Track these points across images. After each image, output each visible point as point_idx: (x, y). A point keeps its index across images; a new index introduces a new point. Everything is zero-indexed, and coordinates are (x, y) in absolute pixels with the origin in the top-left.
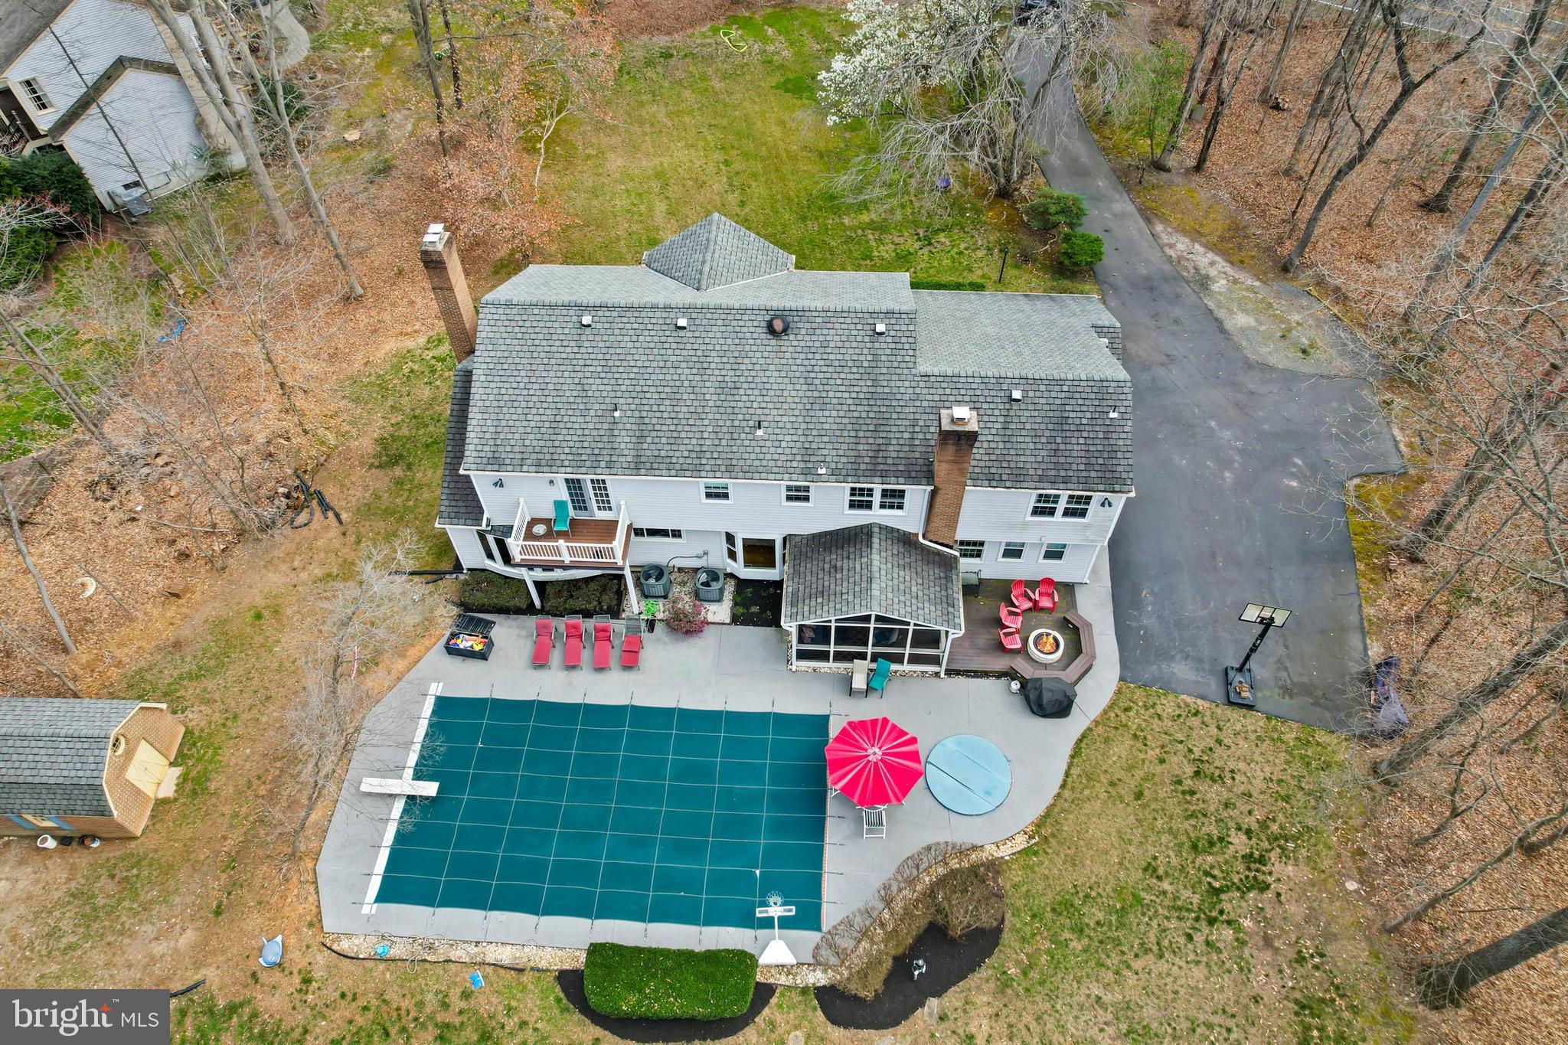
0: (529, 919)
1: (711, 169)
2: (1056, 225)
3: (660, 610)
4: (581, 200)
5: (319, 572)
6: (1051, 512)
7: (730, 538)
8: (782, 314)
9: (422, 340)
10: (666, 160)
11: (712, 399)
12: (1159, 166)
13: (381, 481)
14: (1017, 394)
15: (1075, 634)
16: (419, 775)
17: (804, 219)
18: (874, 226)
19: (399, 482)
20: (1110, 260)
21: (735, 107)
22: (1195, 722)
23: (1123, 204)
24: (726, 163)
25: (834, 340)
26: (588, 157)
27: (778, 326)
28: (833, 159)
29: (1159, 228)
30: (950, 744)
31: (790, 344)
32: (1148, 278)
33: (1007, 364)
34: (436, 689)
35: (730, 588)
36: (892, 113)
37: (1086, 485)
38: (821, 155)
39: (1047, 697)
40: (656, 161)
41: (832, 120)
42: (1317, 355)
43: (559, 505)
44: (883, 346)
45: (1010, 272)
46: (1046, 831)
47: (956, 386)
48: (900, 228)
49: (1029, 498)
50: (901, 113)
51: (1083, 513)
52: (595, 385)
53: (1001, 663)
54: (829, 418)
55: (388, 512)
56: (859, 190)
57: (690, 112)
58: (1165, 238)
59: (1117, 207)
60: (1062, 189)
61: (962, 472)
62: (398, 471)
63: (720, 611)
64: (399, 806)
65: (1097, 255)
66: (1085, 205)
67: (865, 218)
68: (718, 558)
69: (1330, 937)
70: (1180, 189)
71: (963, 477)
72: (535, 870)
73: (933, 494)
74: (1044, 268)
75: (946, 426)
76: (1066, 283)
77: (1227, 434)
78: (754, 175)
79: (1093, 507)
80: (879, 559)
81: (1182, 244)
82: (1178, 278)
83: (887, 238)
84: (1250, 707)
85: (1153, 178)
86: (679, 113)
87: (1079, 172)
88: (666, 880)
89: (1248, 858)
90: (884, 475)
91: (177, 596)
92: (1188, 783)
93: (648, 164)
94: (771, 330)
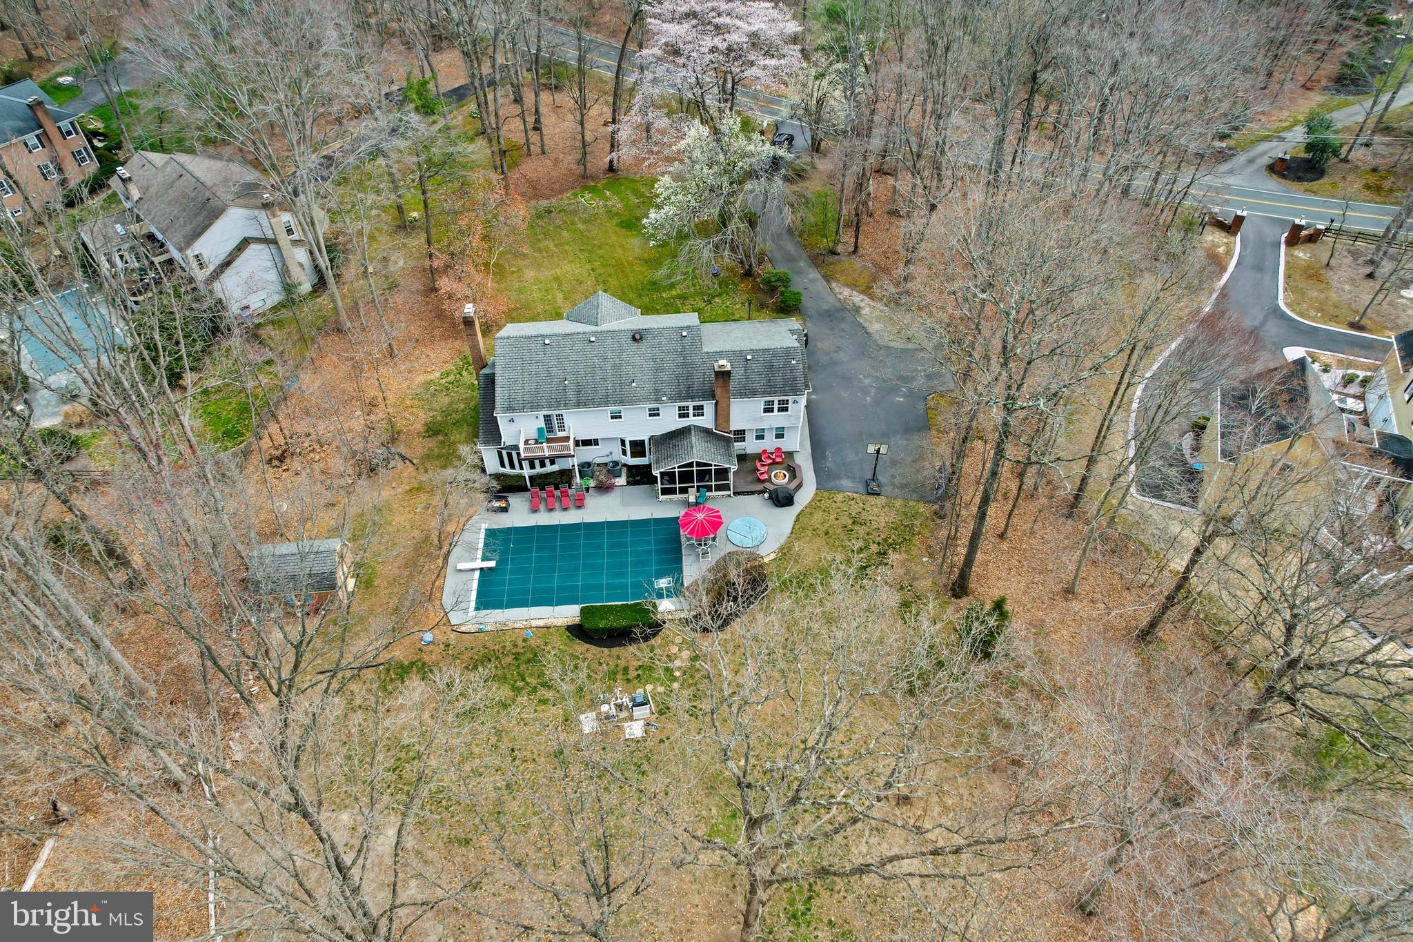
0: (550, 608)
1: (585, 273)
2: (776, 288)
3: (592, 483)
4: (514, 295)
5: (407, 488)
6: (772, 410)
7: (623, 442)
8: (639, 332)
9: (438, 375)
10: (558, 271)
11: (610, 372)
12: (833, 253)
13: (431, 443)
14: (749, 357)
15: (793, 472)
16: (484, 559)
17: (640, 296)
18: (679, 297)
19: (442, 442)
20: (806, 302)
21: (593, 239)
22: (852, 502)
23: (814, 274)
24: (593, 270)
25: (664, 341)
26: (513, 272)
27: (637, 337)
28: (653, 263)
29: (834, 285)
30: (737, 522)
31: (644, 345)
32: (828, 311)
33: (745, 345)
34: (484, 526)
35: (624, 471)
36: (682, 237)
37: (785, 393)
38: (646, 261)
39: (780, 495)
40: (553, 272)
41: (652, 243)
42: (915, 340)
43: (540, 430)
44: (687, 342)
45: (754, 314)
46: (785, 552)
47: (720, 354)
48: (693, 296)
49: (760, 403)
50: (686, 237)
51: (786, 409)
52: (554, 370)
53: (760, 487)
54: (665, 375)
55: (439, 457)
56: (669, 277)
57: (568, 244)
58: (837, 290)
59: (811, 276)
60: (781, 269)
61: (728, 391)
62: (440, 438)
63: (621, 481)
64: (477, 574)
65: (799, 300)
66: (790, 276)
67: (674, 293)
68: (617, 456)
69: (915, 579)
70: (845, 263)
71: (727, 394)
73: (716, 404)
74: (773, 311)
75: (717, 369)
77: (868, 380)
78: (610, 275)
79: (790, 405)
80: (694, 439)
81: (846, 292)
82: (844, 309)
83: (687, 302)
84: (878, 494)
85: (831, 259)
86: (562, 244)
87: (791, 260)
89: (879, 553)
90: (693, 398)
91: (333, 505)
92: (850, 527)
93: (547, 274)
94: (634, 339)
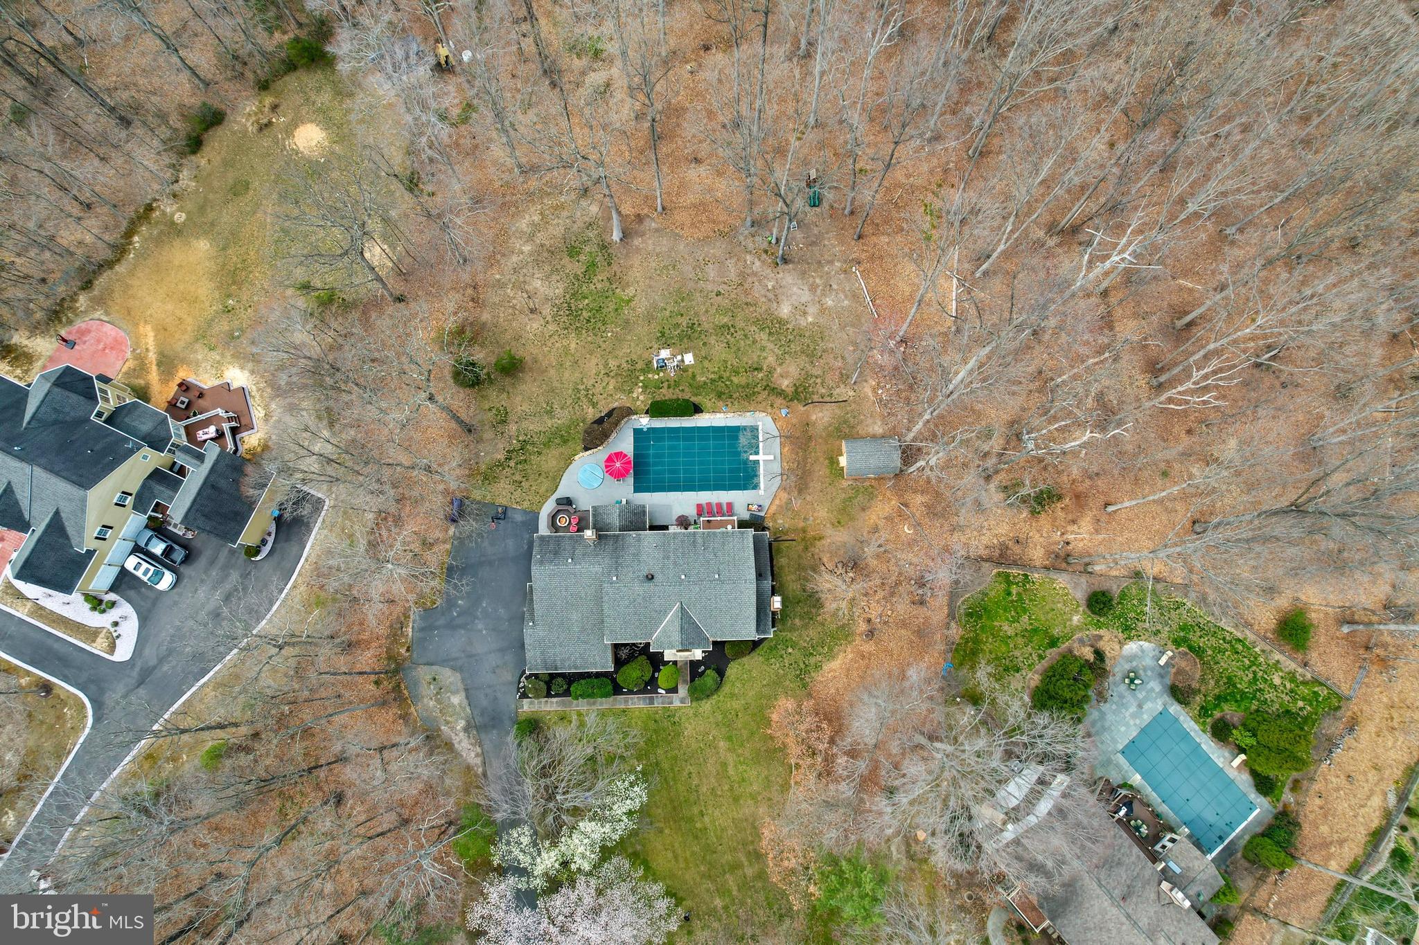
16: (758, 461)
22: (518, 499)
25: (631, 575)
34: (760, 492)
39: (564, 502)
42: (428, 678)
46: (568, 461)
64: (761, 450)
69: (493, 439)
72: (715, 438)
76: (535, 717)
77: (480, 626)
88: (678, 438)
89: (510, 459)
92: (524, 479)
